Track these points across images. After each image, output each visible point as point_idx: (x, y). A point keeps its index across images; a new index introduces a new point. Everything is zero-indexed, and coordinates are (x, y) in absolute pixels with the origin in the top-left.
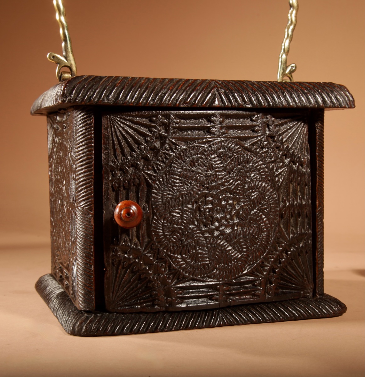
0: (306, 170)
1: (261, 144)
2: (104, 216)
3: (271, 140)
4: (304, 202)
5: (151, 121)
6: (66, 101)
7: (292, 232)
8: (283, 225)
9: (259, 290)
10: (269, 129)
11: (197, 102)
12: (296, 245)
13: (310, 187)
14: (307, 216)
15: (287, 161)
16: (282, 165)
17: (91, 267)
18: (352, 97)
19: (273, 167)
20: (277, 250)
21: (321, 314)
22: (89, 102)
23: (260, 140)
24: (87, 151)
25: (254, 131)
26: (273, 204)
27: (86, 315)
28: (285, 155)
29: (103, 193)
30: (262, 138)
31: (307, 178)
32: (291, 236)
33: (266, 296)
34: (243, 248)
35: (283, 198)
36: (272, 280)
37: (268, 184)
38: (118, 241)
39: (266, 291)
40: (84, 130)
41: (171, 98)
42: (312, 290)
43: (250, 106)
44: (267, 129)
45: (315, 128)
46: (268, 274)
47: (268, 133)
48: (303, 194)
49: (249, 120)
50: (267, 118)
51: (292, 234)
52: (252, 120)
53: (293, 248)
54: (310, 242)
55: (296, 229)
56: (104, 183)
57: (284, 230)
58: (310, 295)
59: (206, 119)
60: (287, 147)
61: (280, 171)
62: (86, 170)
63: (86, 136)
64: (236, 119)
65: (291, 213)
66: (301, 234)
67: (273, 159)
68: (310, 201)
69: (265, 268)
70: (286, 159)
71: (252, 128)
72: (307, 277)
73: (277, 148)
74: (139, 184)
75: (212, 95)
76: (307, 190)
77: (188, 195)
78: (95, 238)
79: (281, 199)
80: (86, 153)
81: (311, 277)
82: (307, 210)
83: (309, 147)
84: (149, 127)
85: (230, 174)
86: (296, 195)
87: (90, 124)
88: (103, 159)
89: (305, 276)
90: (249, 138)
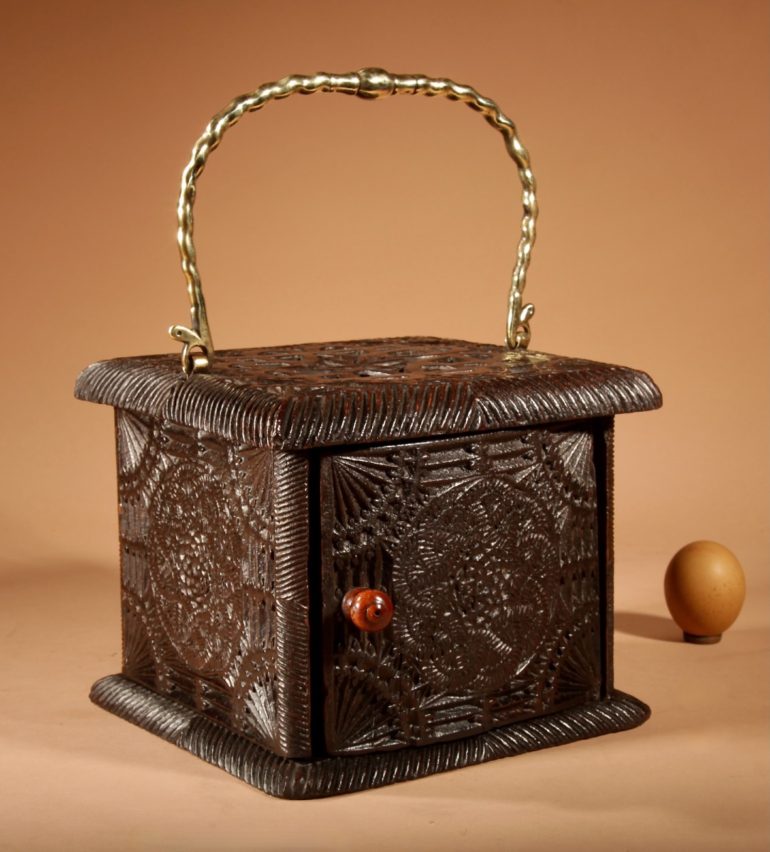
0: (592, 505)
1: (535, 476)
2: (323, 611)
3: (547, 467)
4: (589, 555)
5: (390, 460)
6: (281, 447)
7: (574, 603)
8: (563, 593)
9: (534, 697)
10: (546, 451)
11: (454, 425)
12: (580, 622)
13: (597, 530)
14: (593, 575)
15: (569, 496)
16: (562, 503)
17: (305, 691)
18: (659, 391)
19: (552, 508)
20: (556, 634)
21: (620, 725)
22: (312, 444)
23: (535, 471)
24: (298, 514)
25: (526, 457)
26: (551, 565)
27: (298, 765)
28: (567, 489)
29: (323, 576)
30: (537, 467)
31: (592, 518)
32: (574, 609)
33: (542, 706)
34: (513, 639)
35: (563, 554)
36: (551, 682)
37: (546, 535)
38: (344, 646)
39: (543, 699)
40: (293, 481)
41: (420, 424)
42: (599, 687)
43: (524, 423)
44: (543, 452)
45: (604, 440)
46: (546, 673)
47: (544, 458)
48: (587, 542)
49: (520, 442)
50: (544, 435)
51: (575, 606)
52: (523, 441)
53: (576, 627)
54: (597, 614)
55: (579, 597)
56: (323, 561)
57: (564, 601)
58: (597, 696)
59: (464, 448)
60: (569, 474)
61: (559, 514)
62: (296, 542)
63: (297, 490)
64: (502, 442)
65: (574, 574)
66: (587, 604)
67: (550, 497)
68: (597, 552)
69: (542, 664)
70: (567, 493)
71: (523, 454)
72: (593, 669)
73: (555, 478)
74: (374, 559)
75: (473, 411)
76: (593, 534)
77: (442, 568)
78: (311, 647)
79: (560, 554)
80: (297, 517)
81: (598, 668)
82: (593, 567)
83: (594, 469)
84: (387, 470)
85: (496, 528)
86: (579, 546)
87: (303, 472)
88: (322, 524)
89: (590, 668)
90: (520, 469)
